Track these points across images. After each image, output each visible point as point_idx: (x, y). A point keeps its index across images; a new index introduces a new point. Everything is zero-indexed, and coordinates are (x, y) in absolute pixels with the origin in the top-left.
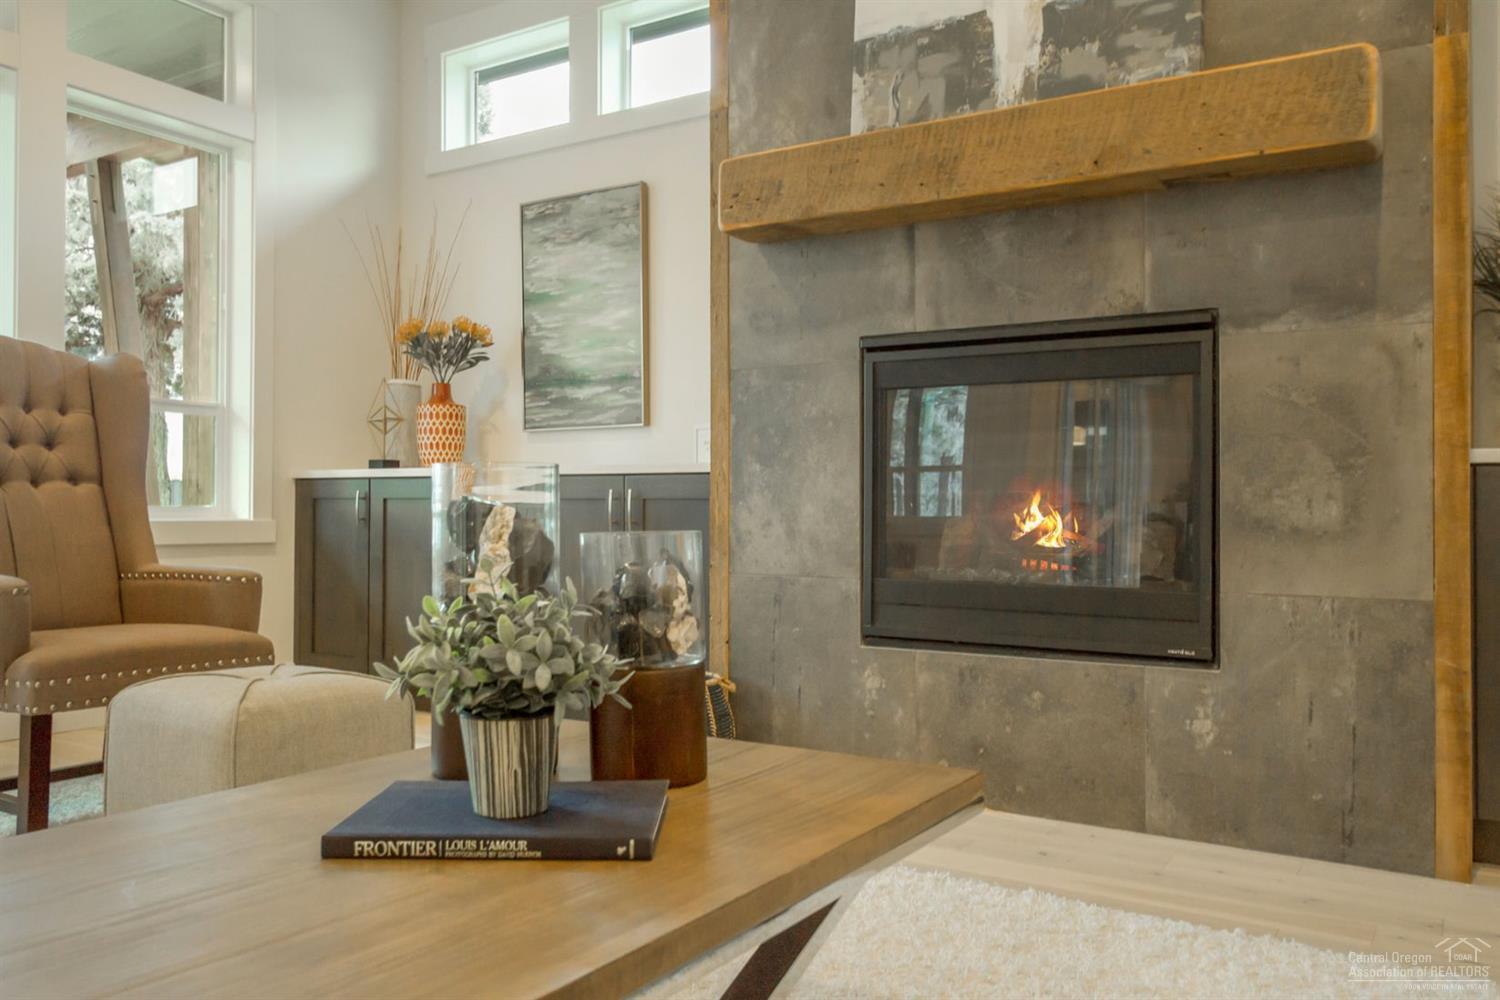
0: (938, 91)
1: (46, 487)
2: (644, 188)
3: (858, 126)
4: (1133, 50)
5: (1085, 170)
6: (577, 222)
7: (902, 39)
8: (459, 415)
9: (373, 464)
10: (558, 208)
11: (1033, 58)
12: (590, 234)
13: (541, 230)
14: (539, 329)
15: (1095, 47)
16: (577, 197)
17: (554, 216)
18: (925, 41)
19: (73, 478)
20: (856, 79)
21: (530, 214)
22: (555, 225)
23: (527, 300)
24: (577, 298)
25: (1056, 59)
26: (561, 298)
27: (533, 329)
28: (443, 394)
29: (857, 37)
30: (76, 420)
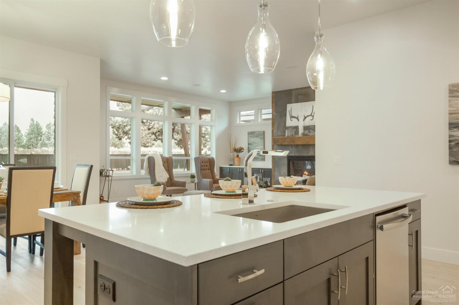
0: (294, 133)
1: (207, 171)
2: (264, 132)
3: (286, 135)
4: (311, 132)
5: (306, 143)
6: (255, 135)
7: (291, 127)
8: (240, 159)
9: (229, 165)
10: (253, 133)
11: (302, 131)
12: (257, 137)
13: (250, 135)
14: (250, 148)
15: (307, 131)
16: (255, 132)
17: (252, 134)
18: (293, 128)
19: (209, 170)
20: (286, 130)
21: (249, 133)
22: (253, 135)
23: (249, 144)
24: (255, 145)
25: (304, 132)
26: (253, 144)
27: (249, 148)
28: (238, 156)
29: (287, 126)
30: (208, 164)
